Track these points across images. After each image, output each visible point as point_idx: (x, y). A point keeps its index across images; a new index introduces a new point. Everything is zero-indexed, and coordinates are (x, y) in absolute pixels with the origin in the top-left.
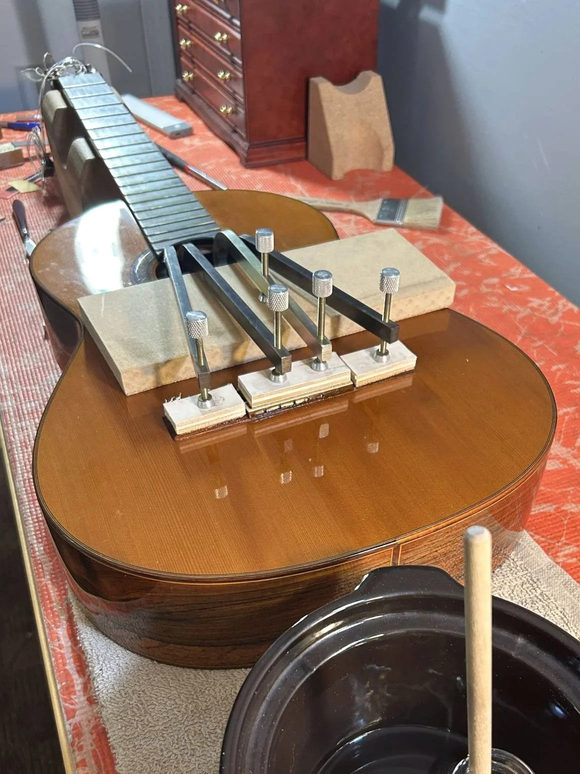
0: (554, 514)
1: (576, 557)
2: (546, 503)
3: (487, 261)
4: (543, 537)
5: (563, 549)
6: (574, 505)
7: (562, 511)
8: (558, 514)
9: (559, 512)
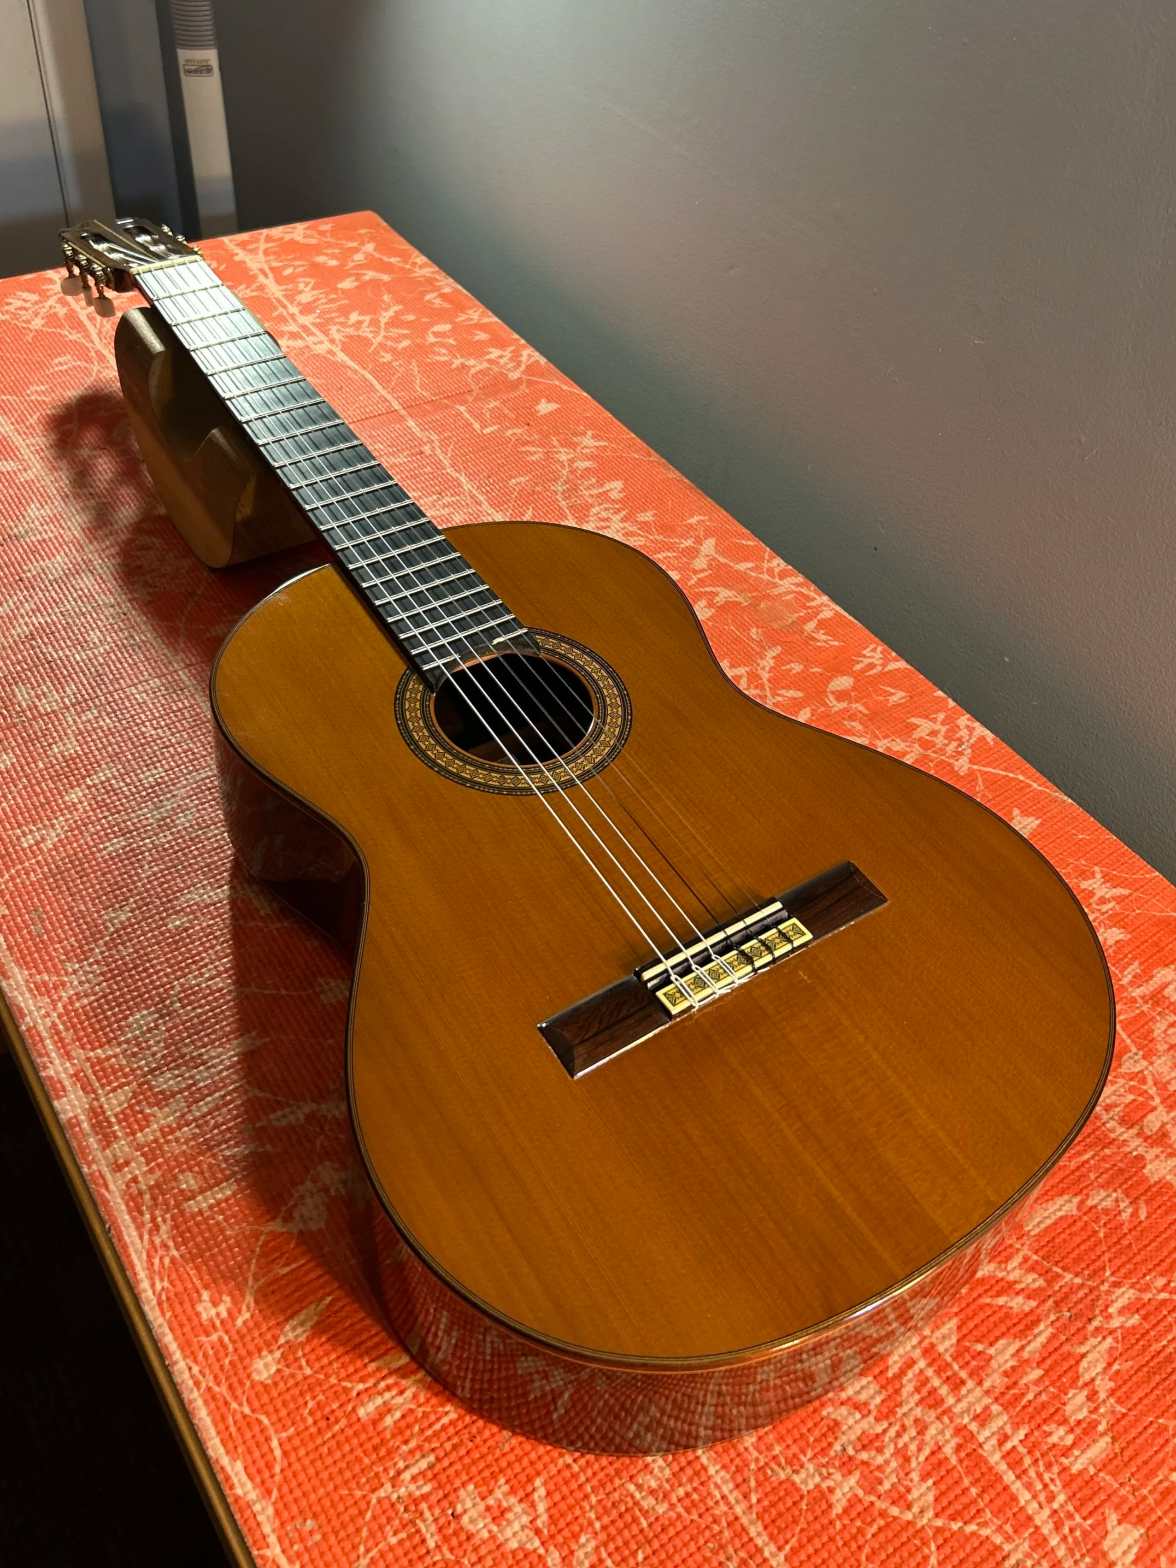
0: (1080, 1218)
1: (1138, 1311)
2: (1061, 1194)
3: (821, 636)
4: (1077, 1275)
5: (1114, 1297)
6: (1103, 1193)
7: (1090, 1209)
8: (1085, 1218)
9: (1085, 1214)
